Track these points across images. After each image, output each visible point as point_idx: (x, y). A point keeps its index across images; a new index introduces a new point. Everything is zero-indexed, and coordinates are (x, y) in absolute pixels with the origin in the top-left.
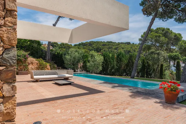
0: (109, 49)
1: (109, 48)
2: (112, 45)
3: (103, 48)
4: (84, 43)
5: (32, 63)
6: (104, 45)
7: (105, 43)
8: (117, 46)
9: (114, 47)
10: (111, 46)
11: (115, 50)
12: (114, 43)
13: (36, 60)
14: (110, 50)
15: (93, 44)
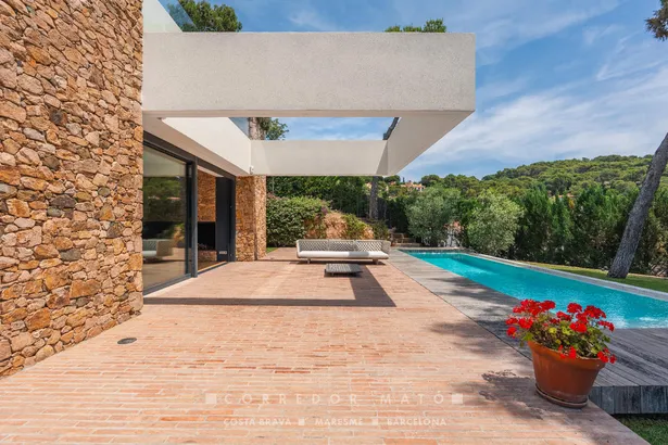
0: (603, 181)
1: (605, 177)
2: (620, 166)
3: (579, 179)
4: (514, 171)
5: (334, 224)
6: (583, 170)
7: (587, 164)
8: (636, 169)
9: (625, 174)
10: (610, 171)
11: (630, 183)
12: (625, 159)
13: (343, 218)
14: (606, 183)
15: (544, 170)
